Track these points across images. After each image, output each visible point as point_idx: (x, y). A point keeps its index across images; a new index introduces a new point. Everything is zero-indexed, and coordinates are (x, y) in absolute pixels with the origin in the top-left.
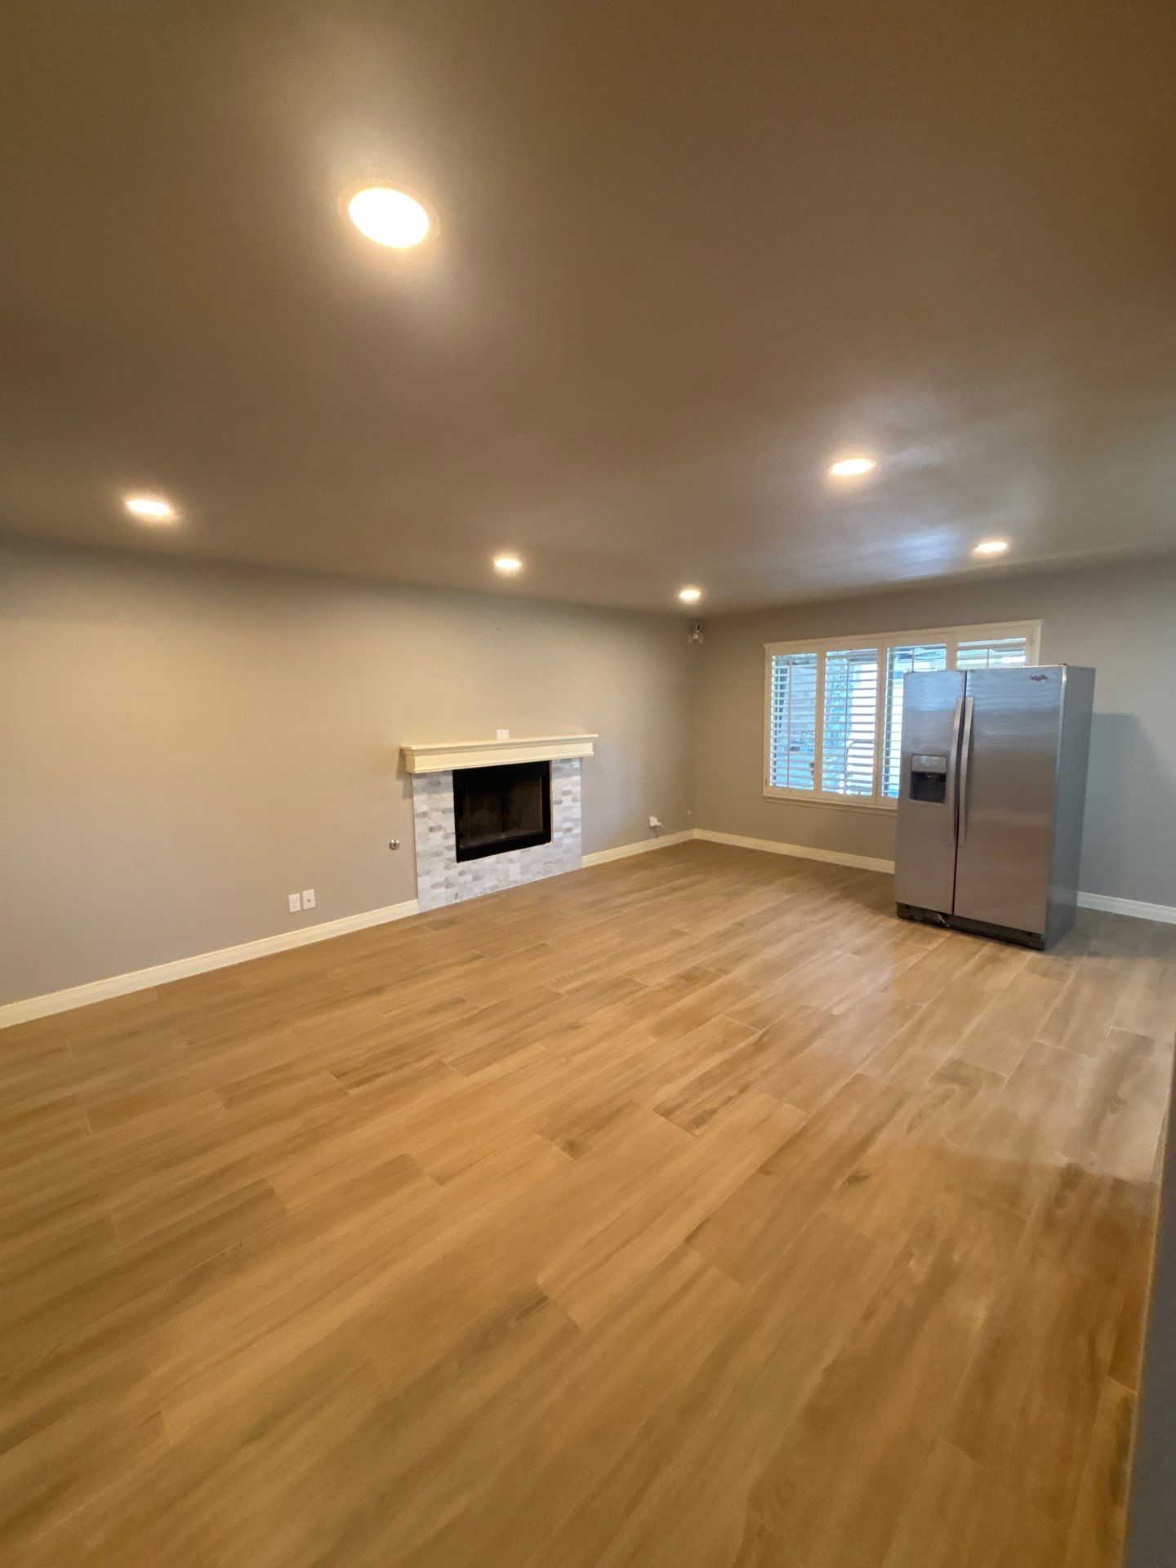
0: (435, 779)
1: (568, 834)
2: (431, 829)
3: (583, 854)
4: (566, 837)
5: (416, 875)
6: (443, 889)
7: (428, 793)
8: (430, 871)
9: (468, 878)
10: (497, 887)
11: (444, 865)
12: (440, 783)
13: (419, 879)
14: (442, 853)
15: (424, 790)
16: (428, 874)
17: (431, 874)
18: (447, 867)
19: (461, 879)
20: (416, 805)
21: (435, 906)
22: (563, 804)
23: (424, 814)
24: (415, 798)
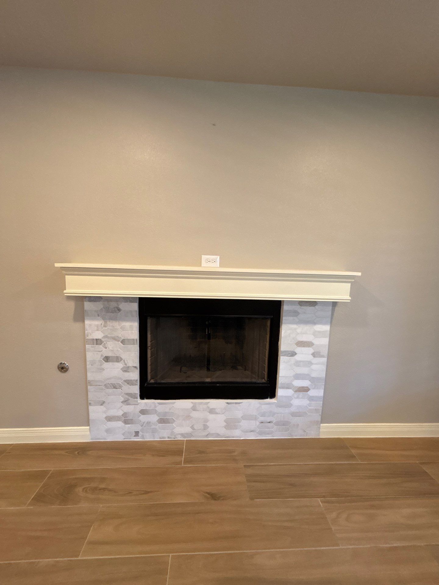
0: (113, 304)
1: (301, 394)
2: (107, 359)
3: (322, 422)
4: (298, 398)
5: (88, 404)
6: (120, 424)
7: (104, 319)
8: (104, 402)
9: (154, 418)
10: (191, 435)
11: (122, 399)
12: (119, 310)
13: (91, 408)
14: (120, 387)
15: (98, 315)
16: (102, 405)
17: (105, 405)
18: (126, 402)
19: (143, 418)
20: (88, 330)
21: (110, 439)
22: (297, 358)
23: (98, 342)
24: (87, 322)
